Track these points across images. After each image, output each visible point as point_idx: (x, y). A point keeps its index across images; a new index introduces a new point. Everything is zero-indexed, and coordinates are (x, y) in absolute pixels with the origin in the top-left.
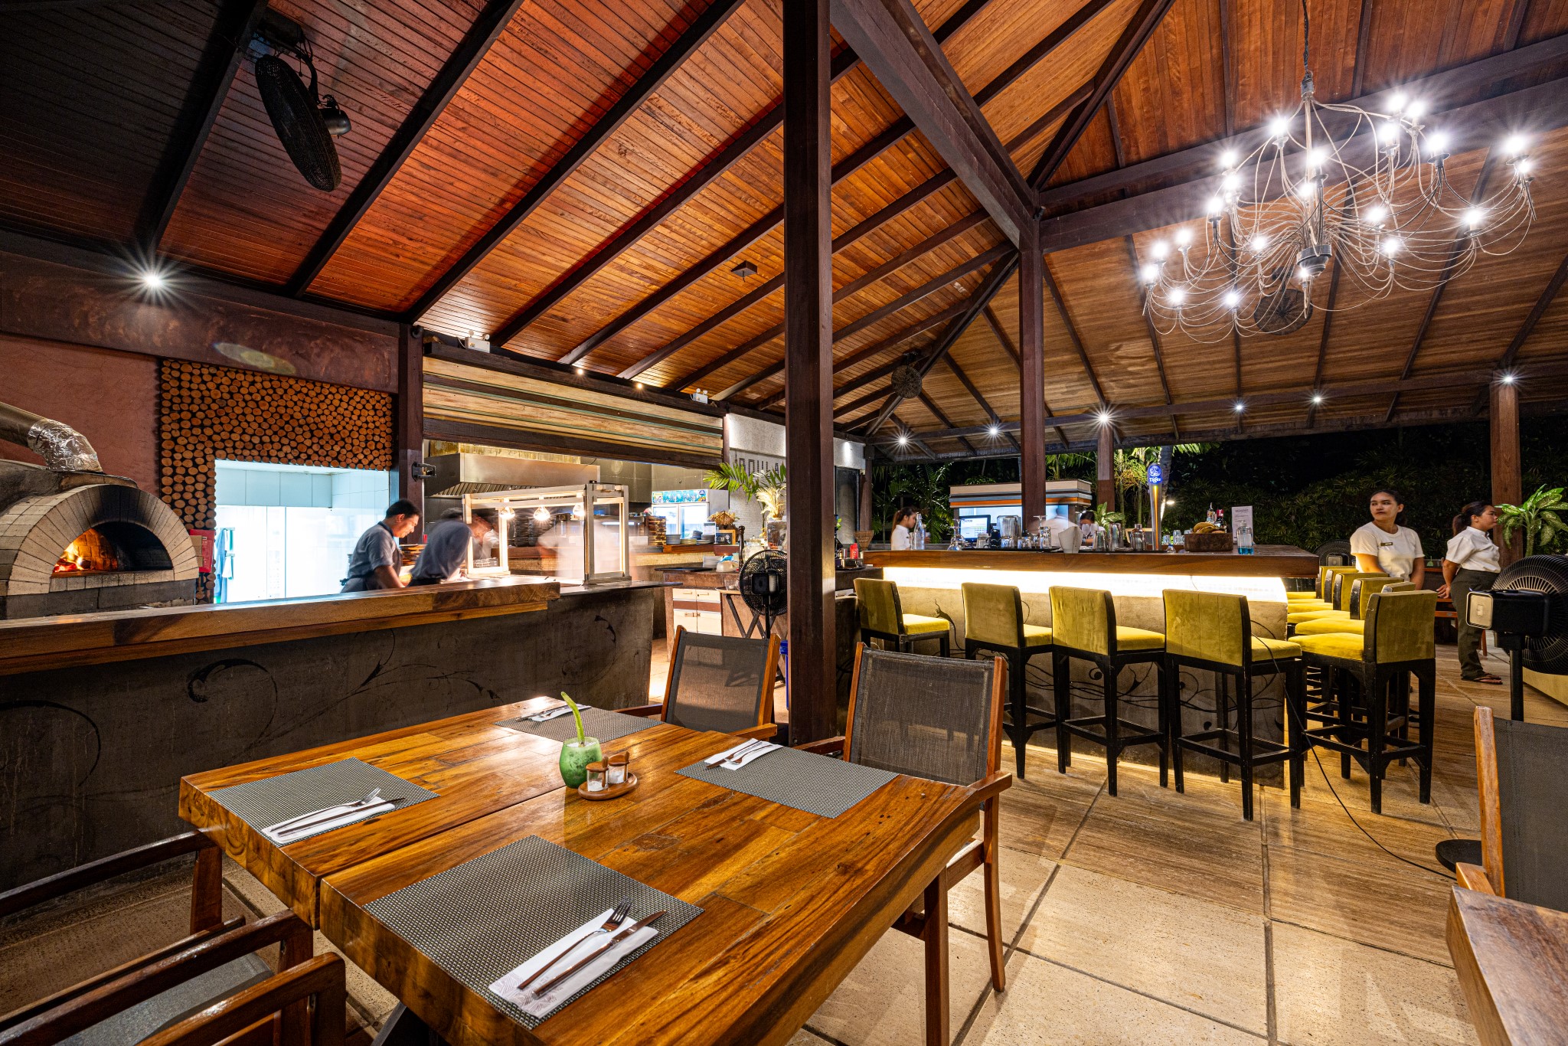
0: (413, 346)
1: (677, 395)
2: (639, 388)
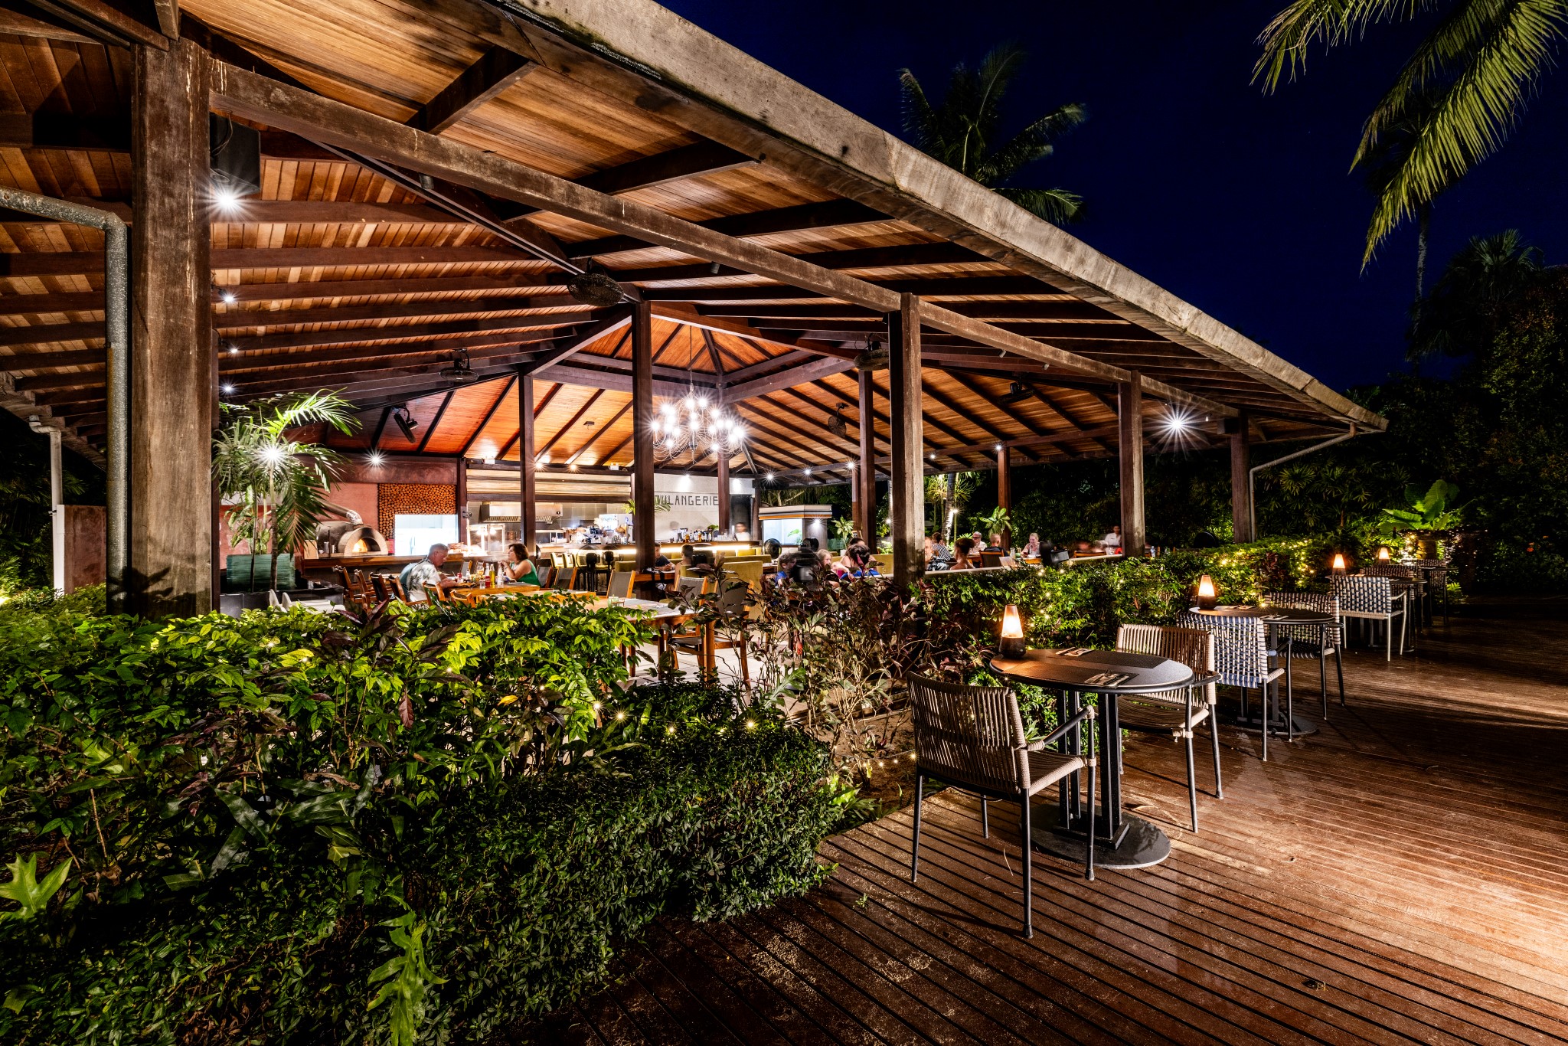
0: (463, 466)
1: (599, 468)
2: (573, 468)
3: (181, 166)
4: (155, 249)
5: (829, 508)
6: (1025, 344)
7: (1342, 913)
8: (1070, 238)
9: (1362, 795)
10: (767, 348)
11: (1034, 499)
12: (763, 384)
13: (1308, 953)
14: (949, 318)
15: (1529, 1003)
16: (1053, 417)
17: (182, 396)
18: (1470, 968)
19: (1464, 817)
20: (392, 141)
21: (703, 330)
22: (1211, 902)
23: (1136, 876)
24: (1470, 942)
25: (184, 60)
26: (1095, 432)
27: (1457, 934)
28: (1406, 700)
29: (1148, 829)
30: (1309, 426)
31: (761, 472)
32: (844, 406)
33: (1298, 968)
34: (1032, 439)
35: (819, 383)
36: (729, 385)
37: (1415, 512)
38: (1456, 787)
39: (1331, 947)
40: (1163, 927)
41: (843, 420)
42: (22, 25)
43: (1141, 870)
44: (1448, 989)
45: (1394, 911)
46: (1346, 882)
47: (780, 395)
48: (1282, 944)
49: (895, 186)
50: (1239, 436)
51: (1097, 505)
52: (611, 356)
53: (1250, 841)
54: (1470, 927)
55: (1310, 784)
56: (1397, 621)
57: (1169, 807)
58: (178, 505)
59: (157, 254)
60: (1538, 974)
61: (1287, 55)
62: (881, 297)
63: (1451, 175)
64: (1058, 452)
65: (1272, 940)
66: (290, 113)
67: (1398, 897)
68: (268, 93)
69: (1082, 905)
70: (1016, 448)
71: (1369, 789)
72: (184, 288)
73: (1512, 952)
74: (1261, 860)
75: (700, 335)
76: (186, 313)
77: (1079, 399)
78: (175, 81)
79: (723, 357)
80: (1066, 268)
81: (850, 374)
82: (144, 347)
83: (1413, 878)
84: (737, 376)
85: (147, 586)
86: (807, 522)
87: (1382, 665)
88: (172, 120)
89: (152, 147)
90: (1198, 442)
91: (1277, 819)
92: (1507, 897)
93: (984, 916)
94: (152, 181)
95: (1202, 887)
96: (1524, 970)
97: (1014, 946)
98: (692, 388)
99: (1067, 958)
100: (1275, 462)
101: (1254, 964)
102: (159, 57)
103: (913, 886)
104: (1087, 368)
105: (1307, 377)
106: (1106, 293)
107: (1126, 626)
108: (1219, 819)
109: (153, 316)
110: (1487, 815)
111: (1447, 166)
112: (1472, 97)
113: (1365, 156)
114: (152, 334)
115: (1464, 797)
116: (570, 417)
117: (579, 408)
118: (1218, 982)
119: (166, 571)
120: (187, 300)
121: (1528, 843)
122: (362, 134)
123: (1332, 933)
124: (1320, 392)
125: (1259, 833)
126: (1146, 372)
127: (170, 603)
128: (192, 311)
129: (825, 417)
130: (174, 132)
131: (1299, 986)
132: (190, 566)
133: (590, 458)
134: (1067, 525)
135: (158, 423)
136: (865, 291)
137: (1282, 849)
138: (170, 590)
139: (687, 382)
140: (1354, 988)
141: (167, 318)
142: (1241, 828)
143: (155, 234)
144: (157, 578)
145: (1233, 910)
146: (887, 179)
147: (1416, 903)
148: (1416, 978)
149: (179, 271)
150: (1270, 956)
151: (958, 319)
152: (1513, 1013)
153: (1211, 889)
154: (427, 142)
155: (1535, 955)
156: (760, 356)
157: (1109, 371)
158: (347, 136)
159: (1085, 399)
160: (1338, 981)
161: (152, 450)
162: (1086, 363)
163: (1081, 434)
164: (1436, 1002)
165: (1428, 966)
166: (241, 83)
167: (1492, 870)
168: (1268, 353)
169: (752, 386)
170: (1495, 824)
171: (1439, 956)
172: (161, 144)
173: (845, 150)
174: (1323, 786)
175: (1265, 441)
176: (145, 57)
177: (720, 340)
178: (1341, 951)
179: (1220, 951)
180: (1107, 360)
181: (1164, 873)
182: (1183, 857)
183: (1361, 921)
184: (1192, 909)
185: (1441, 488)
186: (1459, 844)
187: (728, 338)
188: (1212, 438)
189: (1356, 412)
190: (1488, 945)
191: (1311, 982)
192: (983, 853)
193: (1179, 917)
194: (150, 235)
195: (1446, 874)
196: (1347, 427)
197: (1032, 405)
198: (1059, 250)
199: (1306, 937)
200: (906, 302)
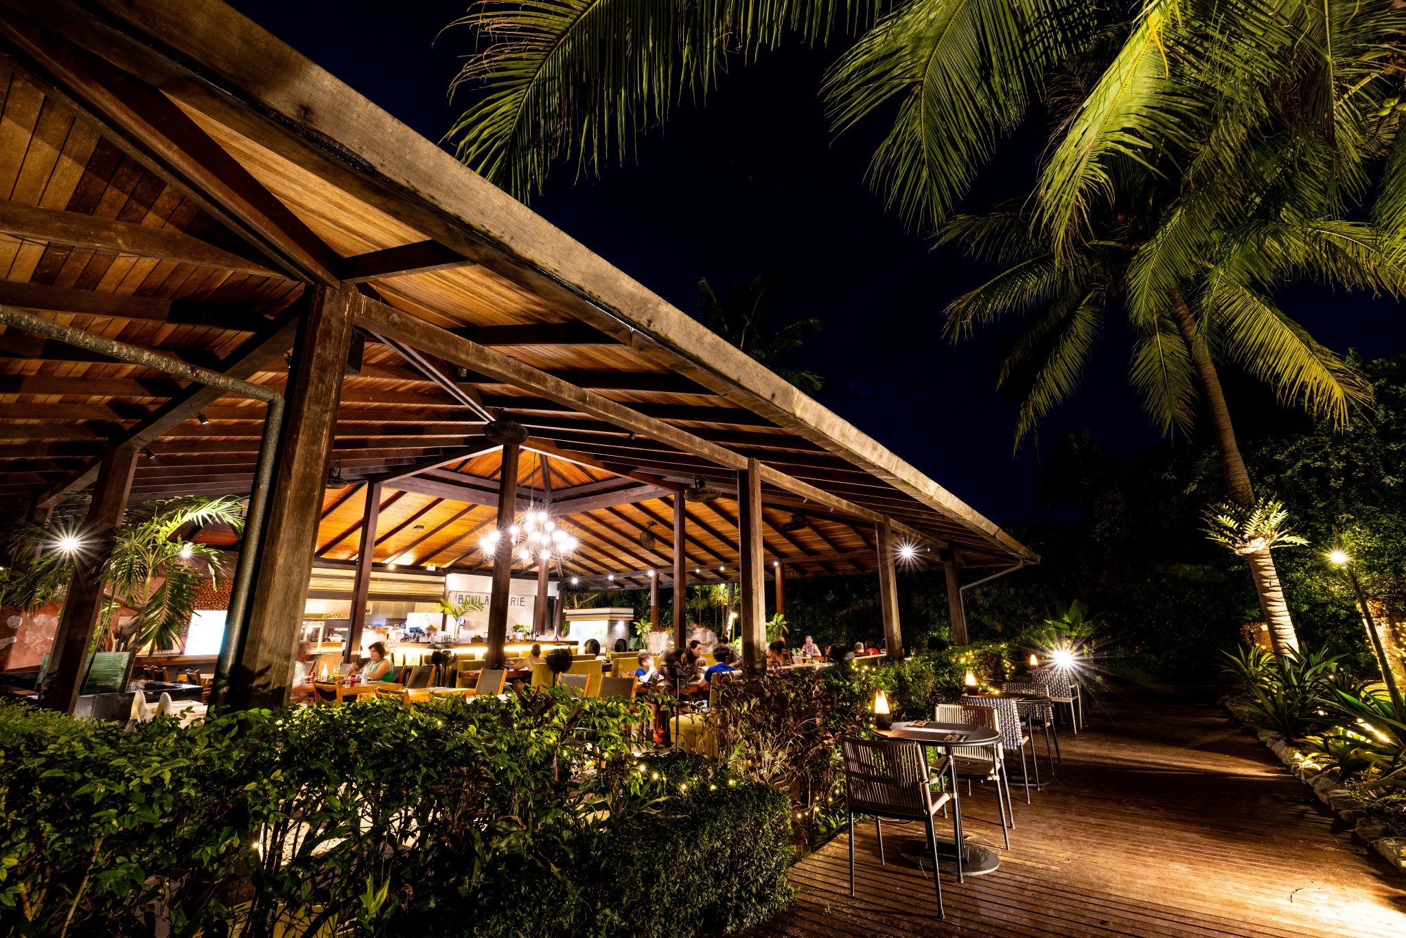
1: (416, 568)
2: (391, 567)
3: (332, 363)
4: (307, 418)
5: (631, 611)
6: (821, 495)
7: (1105, 886)
8: (876, 443)
9: (1092, 820)
10: (594, 474)
11: (795, 605)
12: (587, 502)
13: (1097, 908)
14: (776, 476)
15: (1207, 918)
16: (818, 542)
17: (304, 526)
18: (1176, 905)
19: (1149, 828)
20: (457, 349)
21: (541, 455)
22: (1035, 888)
23: (986, 878)
24: (1173, 894)
25: (347, 296)
26: (849, 555)
27: (1165, 891)
28: (1094, 760)
29: (980, 850)
30: (993, 557)
31: (566, 576)
32: (654, 524)
33: (1095, 916)
34: (801, 558)
35: (637, 505)
36: (554, 501)
37: (1064, 622)
38: (1140, 811)
39: (1107, 904)
40: (1015, 904)
41: (653, 536)
42: (249, 268)
43: (987, 875)
44: (1170, 917)
45: (1131, 882)
46: (1101, 870)
47: (601, 512)
48: (1082, 905)
49: (794, 415)
50: (950, 563)
51: (845, 612)
52: (455, 471)
53: (1041, 852)
54: (1170, 886)
55: (1060, 815)
56: (1075, 702)
57: (986, 836)
58: (287, 612)
59: (308, 423)
60: (1208, 905)
61: (961, 325)
62: (736, 460)
63: (1055, 403)
64: (821, 568)
65: (1076, 904)
66: (399, 329)
67: (1131, 875)
68: (389, 315)
69: (964, 898)
70: (788, 564)
71: (1094, 816)
72: (320, 446)
73: (1193, 896)
74: (1053, 863)
75: (538, 457)
76: (317, 464)
77: (839, 530)
78: (339, 309)
79: (553, 477)
80: (873, 460)
81: (666, 500)
82: (286, 488)
83: (1135, 864)
84: (563, 494)
85: (253, 681)
86: (612, 624)
87: (1073, 737)
88: (333, 333)
89: (318, 350)
90: (922, 565)
91: (1051, 838)
92: (1183, 869)
93: (909, 910)
94: (314, 372)
95: (1026, 880)
96: (1201, 904)
97: (936, 925)
98: (532, 504)
99: (970, 927)
100: (971, 585)
101: (1072, 917)
102: (333, 294)
103: (853, 898)
104: (858, 512)
105: (996, 527)
106: (892, 475)
107: (940, 705)
108: (1018, 841)
109: (297, 467)
110: (1160, 827)
111: (1052, 397)
112: (1060, 362)
113: (1005, 381)
114: (293, 479)
115: (1146, 817)
116: (402, 521)
117: (414, 513)
118: (1058, 928)
119: (268, 668)
120: (320, 455)
121: (1185, 840)
122: (439, 344)
123: (1105, 897)
124: (1002, 536)
125: (1045, 847)
126: (893, 516)
127: (266, 695)
128: (322, 463)
129: (637, 533)
130: (333, 341)
131: (1098, 925)
132: (285, 663)
133: (408, 559)
134: (822, 628)
135: (284, 548)
136: (727, 456)
137: (1061, 855)
138: (268, 684)
139: (528, 498)
140: (1126, 923)
141: (305, 468)
142: (1033, 845)
143: (309, 409)
144: (262, 673)
145: (1049, 891)
146: (791, 411)
147: (1141, 877)
148: (1153, 914)
149: (319, 435)
150: (1078, 912)
151: (781, 477)
152: (1202, 924)
153: (1031, 881)
154: (478, 350)
155: (1204, 896)
156: (586, 479)
157: (871, 515)
158: (431, 345)
159: (843, 529)
160: (1117, 920)
161: (277, 568)
162: (857, 509)
163: (839, 556)
164: (1166, 924)
165: (1157, 908)
166: (374, 310)
167: (1172, 856)
168: (975, 512)
169: (578, 504)
170: (1166, 831)
171: (1161, 902)
172: (324, 349)
173: (773, 395)
174: (1068, 816)
175: (965, 567)
176: (325, 293)
177: (553, 464)
178: (1113, 905)
179: (1051, 913)
180: (870, 507)
181: (1001, 875)
182: (1007, 864)
183: (1117, 889)
184: (1026, 893)
185: (1078, 605)
186: (1151, 844)
187: (562, 462)
188: (931, 563)
189: (1023, 550)
190: (1181, 894)
191: (1103, 922)
192: (887, 874)
193: (1021, 898)
194: (305, 410)
195: (1150, 860)
196: (1018, 560)
197: (805, 533)
198: (870, 449)
199: (1092, 901)
200: (751, 464)
